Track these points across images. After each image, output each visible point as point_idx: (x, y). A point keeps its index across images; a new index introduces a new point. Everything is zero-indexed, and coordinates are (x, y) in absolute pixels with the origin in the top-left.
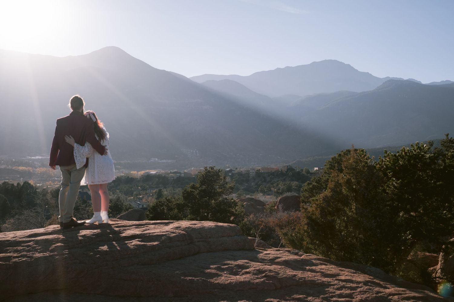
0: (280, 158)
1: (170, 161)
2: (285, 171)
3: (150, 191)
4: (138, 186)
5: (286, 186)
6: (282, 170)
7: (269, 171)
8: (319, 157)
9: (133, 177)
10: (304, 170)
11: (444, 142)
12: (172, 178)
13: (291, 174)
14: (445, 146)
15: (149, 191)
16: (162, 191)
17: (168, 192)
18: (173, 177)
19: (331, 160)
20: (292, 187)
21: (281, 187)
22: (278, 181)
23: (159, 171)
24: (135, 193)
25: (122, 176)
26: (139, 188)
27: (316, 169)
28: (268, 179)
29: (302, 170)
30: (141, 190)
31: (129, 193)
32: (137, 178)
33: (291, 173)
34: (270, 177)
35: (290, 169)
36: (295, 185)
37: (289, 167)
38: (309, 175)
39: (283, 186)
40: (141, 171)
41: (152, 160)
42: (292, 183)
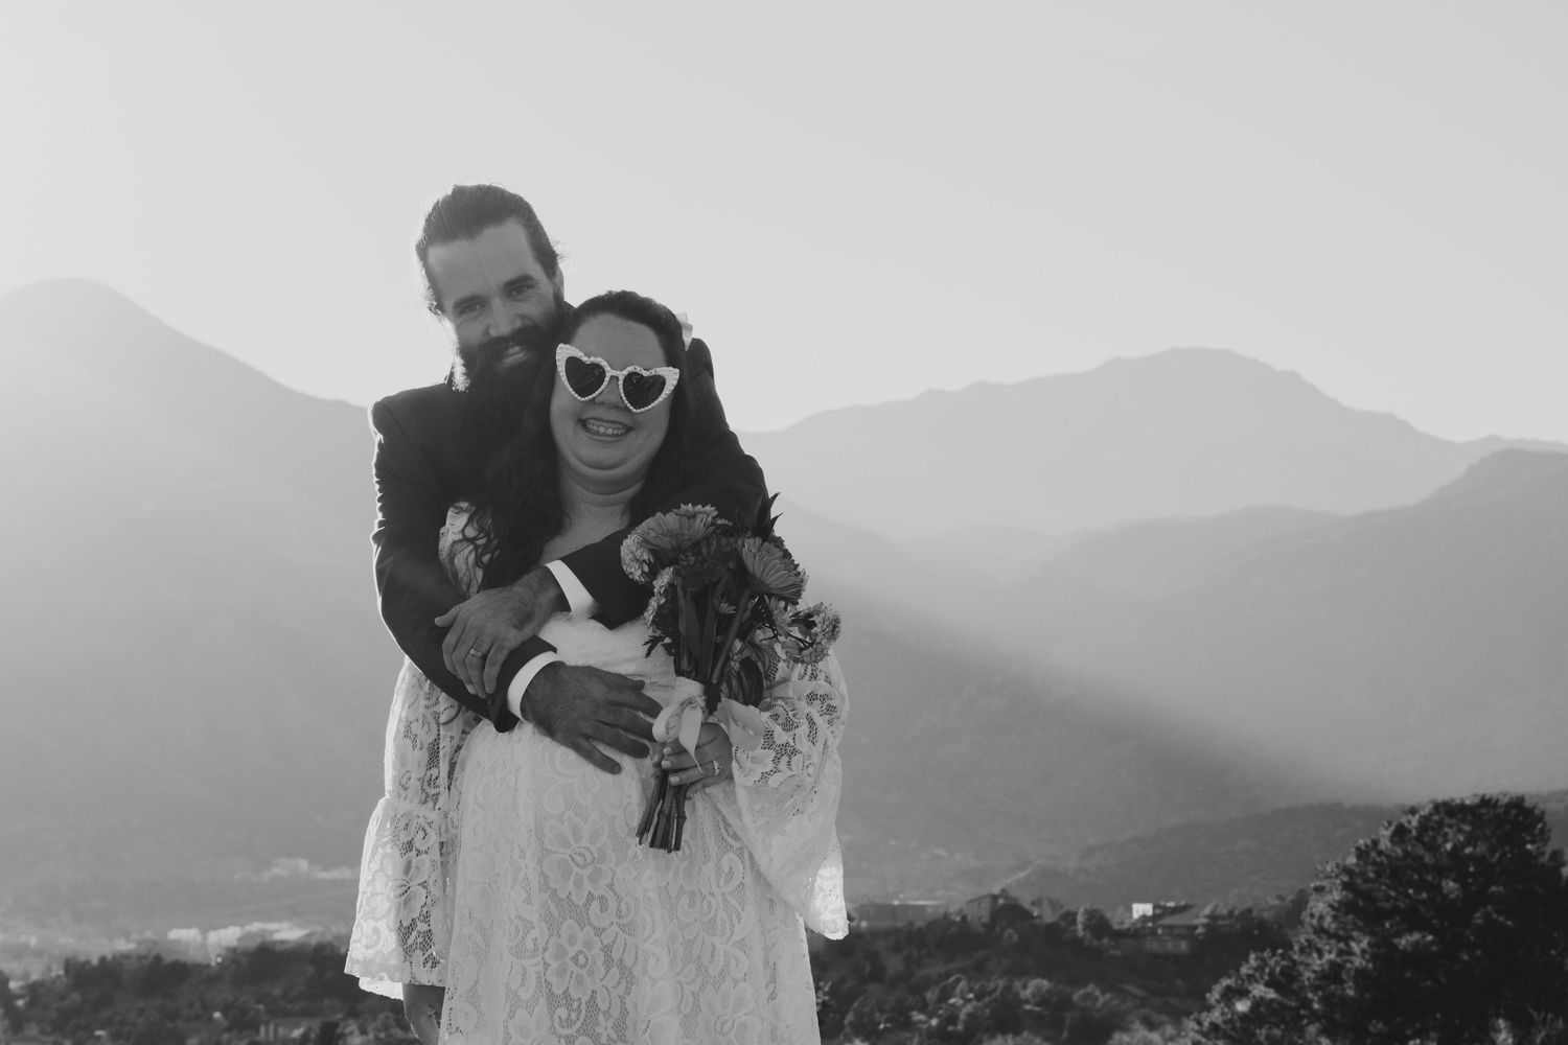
2: (984, 925)
3: (276, 1031)
4: (208, 1008)
5: (987, 1000)
6: (964, 918)
7: (900, 924)
8: (1150, 850)
9: (183, 958)
10: (1080, 918)
13: (1015, 937)
15: (267, 1033)
16: (339, 1031)
17: (371, 1036)
19: (1352, 860)
20: (1019, 1008)
21: (964, 1006)
22: (948, 975)
23: (319, 929)
25: (126, 956)
26: (217, 1015)
27: (1141, 909)
28: (894, 965)
29: (1070, 917)
30: (229, 1029)
32: (205, 962)
33: (1010, 931)
34: (905, 952)
35: (1008, 911)
36: (1034, 996)
37: (1001, 901)
38: (1105, 941)
39: (969, 1000)
40: (225, 927)
41: (280, 869)
42: (1018, 984)
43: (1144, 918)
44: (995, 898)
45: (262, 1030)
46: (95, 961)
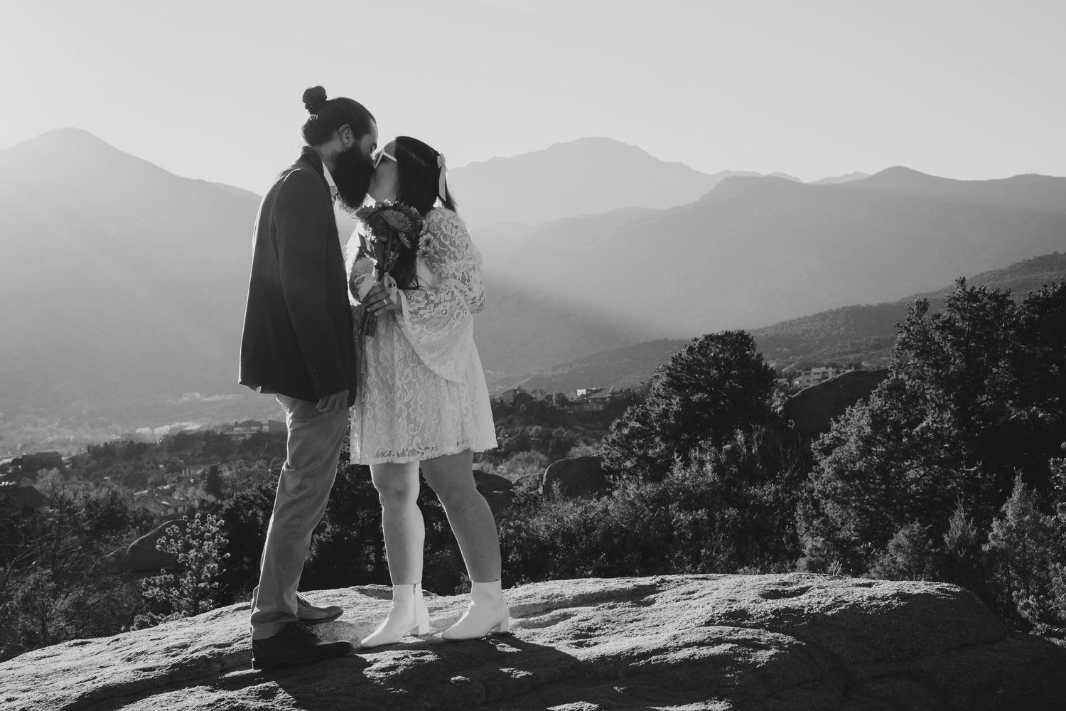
0: (492, 373)
1: (230, 397)
2: (511, 403)
3: (189, 472)
4: (157, 463)
5: (514, 436)
6: (502, 401)
8: (584, 365)
9: (143, 442)
10: (554, 398)
11: (954, 298)
12: (242, 438)
13: (525, 408)
14: (958, 309)
15: (185, 473)
16: (219, 470)
17: (234, 471)
18: (243, 435)
19: (670, 363)
20: (529, 439)
21: (504, 440)
23: (207, 424)
24: (150, 480)
25: (117, 442)
26: (161, 466)
27: (581, 392)
29: (549, 397)
30: (167, 473)
31: (136, 481)
32: (154, 442)
33: (523, 405)
35: (521, 396)
36: (535, 433)
37: (518, 392)
38: (565, 407)
39: (507, 437)
40: (162, 426)
41: (187, 398)
42: (528, 429)
43: (582, 396)
44: (515, 391)
45: (183, 472)
46: (102, 446)
